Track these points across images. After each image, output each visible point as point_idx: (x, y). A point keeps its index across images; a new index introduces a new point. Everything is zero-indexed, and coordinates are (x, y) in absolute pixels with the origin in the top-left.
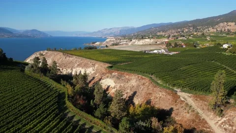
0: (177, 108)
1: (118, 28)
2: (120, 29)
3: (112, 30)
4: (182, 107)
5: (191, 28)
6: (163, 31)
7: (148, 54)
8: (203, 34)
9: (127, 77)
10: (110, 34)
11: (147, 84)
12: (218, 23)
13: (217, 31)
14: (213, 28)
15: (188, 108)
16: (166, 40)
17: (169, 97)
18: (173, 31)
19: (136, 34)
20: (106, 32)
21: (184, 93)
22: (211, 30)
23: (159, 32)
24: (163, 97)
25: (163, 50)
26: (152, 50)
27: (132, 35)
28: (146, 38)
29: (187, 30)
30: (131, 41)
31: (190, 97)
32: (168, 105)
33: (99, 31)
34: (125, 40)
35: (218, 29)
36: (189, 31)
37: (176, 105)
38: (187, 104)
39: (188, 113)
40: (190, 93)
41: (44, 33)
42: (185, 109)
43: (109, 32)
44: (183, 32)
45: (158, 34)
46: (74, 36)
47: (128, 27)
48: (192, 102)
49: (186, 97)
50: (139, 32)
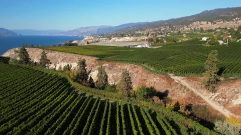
0: (173, 89)
1: (95, 27)
2: (97, 28)
3: (88, 29)
4: (177, 88)
5: (168, 27)
6: (141, 30)
7: (132, 48)
8: (179, 32)
9: (119, 67)
10: (87, 33)
11: (141, 71)
12: (191, 22)
13: (191, 29)
14: (187, 27)
15: (183, 89)
16: (146, 38)
17: (163, 81)
18: (151, 30)
19: (114, 33)
20: (82, 32)
21: (177, 77)
22: (186, 29)
23: (138, 30)
24: (157, 81)
25: (147, 45)
26: (135, 46)
27: (111, 34)
28: (125, 36)
29: (163, 29)
30: (111, 39)
31: (183, 79)
32: (163, 88)
33: (75, 30)
34: (104, 39)
35: (192, 28)
36: (166, 30)
37: (171, 87)
38: (182, 85)
39: (184, 92)
40: (183, 76)
41: (12, 32)
42: (181, 89)
43: (85, 31)
44: (160, 30)
45: (137, 32)
46: (47, 34)
47: (106, 26)
48: (186, 83)
49: (180, 80)
50: (117, 31)
